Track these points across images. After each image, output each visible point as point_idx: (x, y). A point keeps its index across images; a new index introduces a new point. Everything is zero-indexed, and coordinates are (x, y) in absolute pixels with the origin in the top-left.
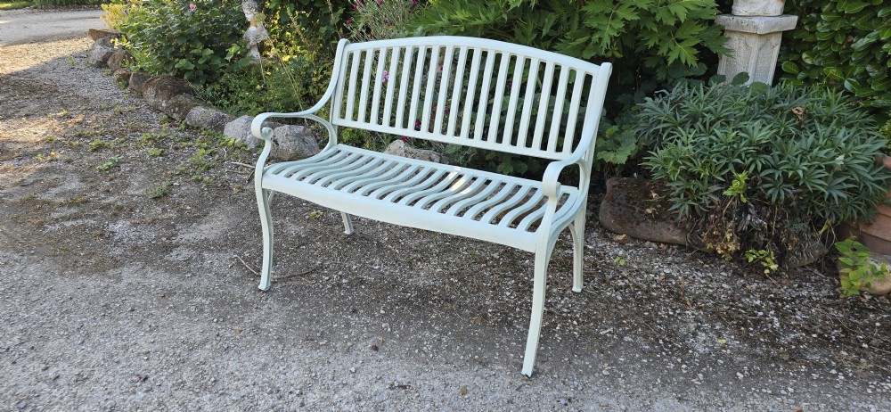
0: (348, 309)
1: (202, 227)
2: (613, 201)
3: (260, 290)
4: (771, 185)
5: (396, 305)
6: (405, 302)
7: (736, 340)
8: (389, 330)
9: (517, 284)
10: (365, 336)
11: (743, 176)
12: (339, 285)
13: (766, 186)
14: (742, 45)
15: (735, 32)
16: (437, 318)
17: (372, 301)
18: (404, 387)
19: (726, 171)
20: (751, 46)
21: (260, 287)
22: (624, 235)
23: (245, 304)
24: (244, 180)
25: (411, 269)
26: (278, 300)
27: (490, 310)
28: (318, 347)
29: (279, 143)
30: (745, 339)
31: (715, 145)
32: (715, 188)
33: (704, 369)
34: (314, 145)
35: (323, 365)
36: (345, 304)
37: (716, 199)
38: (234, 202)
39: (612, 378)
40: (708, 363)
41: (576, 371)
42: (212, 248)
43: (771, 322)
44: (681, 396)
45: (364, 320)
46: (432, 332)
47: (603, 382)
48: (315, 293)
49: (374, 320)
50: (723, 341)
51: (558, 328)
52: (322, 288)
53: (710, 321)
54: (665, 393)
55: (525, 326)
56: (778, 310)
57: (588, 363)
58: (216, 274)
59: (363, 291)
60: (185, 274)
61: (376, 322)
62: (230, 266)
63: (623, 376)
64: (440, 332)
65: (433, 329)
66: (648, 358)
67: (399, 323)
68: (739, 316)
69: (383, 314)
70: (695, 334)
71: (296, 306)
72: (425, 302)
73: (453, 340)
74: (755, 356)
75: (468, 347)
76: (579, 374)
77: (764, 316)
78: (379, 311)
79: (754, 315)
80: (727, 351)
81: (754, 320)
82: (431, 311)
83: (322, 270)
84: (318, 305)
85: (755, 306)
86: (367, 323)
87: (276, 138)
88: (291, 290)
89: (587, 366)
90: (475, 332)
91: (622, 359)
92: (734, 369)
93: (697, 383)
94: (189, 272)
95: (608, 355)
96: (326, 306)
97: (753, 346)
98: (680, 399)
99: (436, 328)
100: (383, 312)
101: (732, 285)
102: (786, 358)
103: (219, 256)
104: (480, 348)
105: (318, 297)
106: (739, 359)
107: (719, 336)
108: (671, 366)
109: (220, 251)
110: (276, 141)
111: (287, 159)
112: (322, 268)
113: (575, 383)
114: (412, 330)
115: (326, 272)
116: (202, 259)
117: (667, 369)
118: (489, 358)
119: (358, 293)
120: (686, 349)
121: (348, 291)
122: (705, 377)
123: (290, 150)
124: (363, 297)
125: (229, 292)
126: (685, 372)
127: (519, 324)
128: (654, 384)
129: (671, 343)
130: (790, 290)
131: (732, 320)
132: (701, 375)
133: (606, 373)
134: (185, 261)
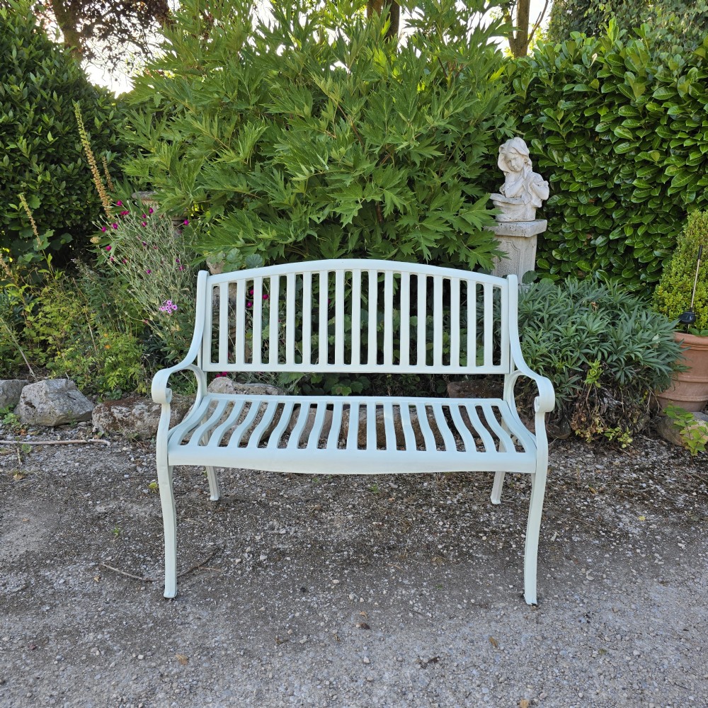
0: (294, 591)
3: (167, 599)
4: (616, 369)
5: (343, 569)
6: (348, 562)
7: (650, 514)
9: (438, 510)
10: (340, 616)
11: (596, 364)
12: (260, 564)
13: (614, 370)
14: (510, 247)
15: (502, 236)
16: (397, 571)
17: (313, 572)
18: (435, 660)
19: (580, 363)
20: (519, 247)
21: (166, 594)
23: (162, 623)
24: (15, 462)
25: (322, 523)
26: (200, 605)
27: (440, 547)
28: (300, 648)
29: (36, 405)
30: (655, 511)
31: (561, 340)
32: (575, 378)
33: (654, 548)
34: (83, 399)
35: (327, 667)
36: (285, 585)
37: (578, 388)
38: (25, 493)
39: (598, 581)
40: (650, 542)
41: (566, 584)
42: (48, 562)
43: (658, 491)
44: (660, 580)
45: (323, 597)
46: (406, 588)
47: (596, 588)
48: (238, 583)
49: (334, 594)
50: (642, 518)
51: (514, 546)
52: (242, 574)
53: (618, 502)
54: (648, 582)
55: (484, 553)
56: (652, 478)
57: (568, 573)
58: (84, 595)
59: (293, 563)
60: (39, 608)
61: (338, 595)
62: (96, 579)
63: (605, 576)
64: (414, 586)
65: (404, 584)
66: (607, 552)
67: (365, 589)
68: (634, 491)
69: (338, 584)
70: (618, 518)
71: (229, 605)
72: (370, 557)
73: (434, 590)
74: (674, 524)
75: (455, 593)
76: (571, 587)
77: (648, 486)
78: (330, 582)
79: (642, 488)
80: (654, 526)
81: (646, 492)
82: (384, 565)
83: (223, 552)
84: (256, 596)
85: (636, 480)
86: (331, 600)
87: (27, 400)
88: (206, 587)
89: (570, 576)
90: (446, 575)
91: (590, 560)
92: (672, 541)
93: (660, 563)
94: (43, 603)
95: (576, 560)
96: (265, 594)
97: (666, 516)
98: (662, 582)
99: (406, 582)
100: (336, 581)
101: (602, 464)
102: (696, 519)
103: (68, 570)
104: (467, 591)
105: (247, 586)
106: (667, 530)
107: (636, 514)
108: (630, 554)
109: (63, 563)
110: (29, 404)
111: (53, 424)
112: (219, 549)
113: (576, 597)
114: (385, 592)
115: (228, 553)
116: (47, 581)
117: (630, 558)
118: (484, 597)
119: (289, 567)
120: (625, 534)
121: (275, 568)
122: (661, 555)
123: (57, 411)
124: (299, 571)
125: (125, 614)
126: (644, 556)
127: (477, 553)
128: (633, 576)
129: (610, 532)
130: (643, 459)
131: (632, 496)
132: (656, 555)
133: (591, 578)
134: (23, 590)
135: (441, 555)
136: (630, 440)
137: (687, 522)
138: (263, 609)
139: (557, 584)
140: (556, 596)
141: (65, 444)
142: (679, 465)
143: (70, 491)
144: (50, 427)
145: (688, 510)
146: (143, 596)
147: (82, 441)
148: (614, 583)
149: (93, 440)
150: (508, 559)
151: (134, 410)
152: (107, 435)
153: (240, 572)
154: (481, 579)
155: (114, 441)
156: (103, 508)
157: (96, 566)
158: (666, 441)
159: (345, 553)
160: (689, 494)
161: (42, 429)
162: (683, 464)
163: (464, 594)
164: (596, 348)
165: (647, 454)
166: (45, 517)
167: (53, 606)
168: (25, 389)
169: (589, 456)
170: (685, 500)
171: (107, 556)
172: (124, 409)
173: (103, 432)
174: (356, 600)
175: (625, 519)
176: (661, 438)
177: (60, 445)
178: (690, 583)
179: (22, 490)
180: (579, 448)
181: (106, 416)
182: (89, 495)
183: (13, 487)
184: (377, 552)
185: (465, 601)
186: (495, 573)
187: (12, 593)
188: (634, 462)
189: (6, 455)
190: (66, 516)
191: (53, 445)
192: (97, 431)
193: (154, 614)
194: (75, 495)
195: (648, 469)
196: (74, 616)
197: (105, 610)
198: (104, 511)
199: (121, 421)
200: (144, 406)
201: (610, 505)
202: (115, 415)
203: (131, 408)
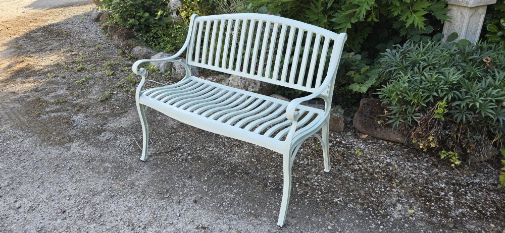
0: (187, 176)
1: (122, 119)
2: (362, 113)
4: (458, 111)
5: (216, 174)
6: (222, 173)
8: (206, 190)
10: (192, 193)
11: (443, 104)
12: (186, 160)
14: (459, 14)
15: (455, 5)
16: (237, 184)
17: (202, 171)
18: (205, 228)
20: (464, 14)
21: (141, 159)
22: (367, 135)
23: (131, 168)
25: (231, 151)
26: (150, 167)
27: (270, 181)
28: (163, 199)
30: (427, 210)
31: (423, 83)
33: (395, 230)
35: (163, 210)
36: (186, 172)
40: (397, 226)
41: (312, 225)
42: (123, 133)
45: (194, 183)
46: (231, 194)
48: (171, 164)
49: (200, 183)
50: (412, 211)
52: (176, 161)
53: (408, 197)
56: (455, 191)
57: (320, 220)
58: (121, 149)
59: (199, 164)
60: (104, 148)
61: (200, 185)
62: (129, 144)
63: (339, 230)
64: (236, 194)
65: (233, 191)
66: (360, 219)
67: (214, 186)
68: (428, 195)
70: (395, 205)
71: (159, 171)
72: (233, 174)
73: (242, 199)
74: (430, 223)
75: (250, 204)
76: (313, 227)
77: (445, 195)
78: (204, 178)
79: (438, 195)
80: (413, 219)
81: (437, 198)
82: (234, 180)
83: (180, 150)
84: (171, 172)
85: (441, 188)
86: (196, 185)
87: (175, 66)
88: (159, 161)
89: (319, 222)
90: (257, 195)
91: (343, 219)
94: (107, 147)
95: (334, 216)
96: (175, 172)
97: (431, 216)
99: (235, 191)
100: (206, 179)
101: (429, 172)
102: (451, 226)
103: (126, 138)
104: (257, 206)
105: (172, 167)
106: (420, 224)
107: (411, 208)
108: (373, 226)
109: (127, 135)
110: (175, 68)
112: (180, 148)
116: (116, 139)
117: (370, 228)
118: (261, 212)
119: (195, 165)
120: (386, 215)
121: (190, 164)
124: (198, 168)
125: (124, 160)
126: (381, 231)
129: (377, 210)
131: (422, 197)
133: (330, 228)
134: (106, 140)
135: (266, 185)
136: (458, 163)
137: (443, 225)
142: (491, 190)
159: (225, 168)
160: (472, 210)
163: (253, 207)
164: (444, 93)
169: (426, 164)
170: (461, 213)
175: (399, 208)
184: (238, 173)
185: (250, 210)
187: (103, 140)
188: (457, 178)
195: (461, 185)
196: (110, 155)
201: (399, 196)
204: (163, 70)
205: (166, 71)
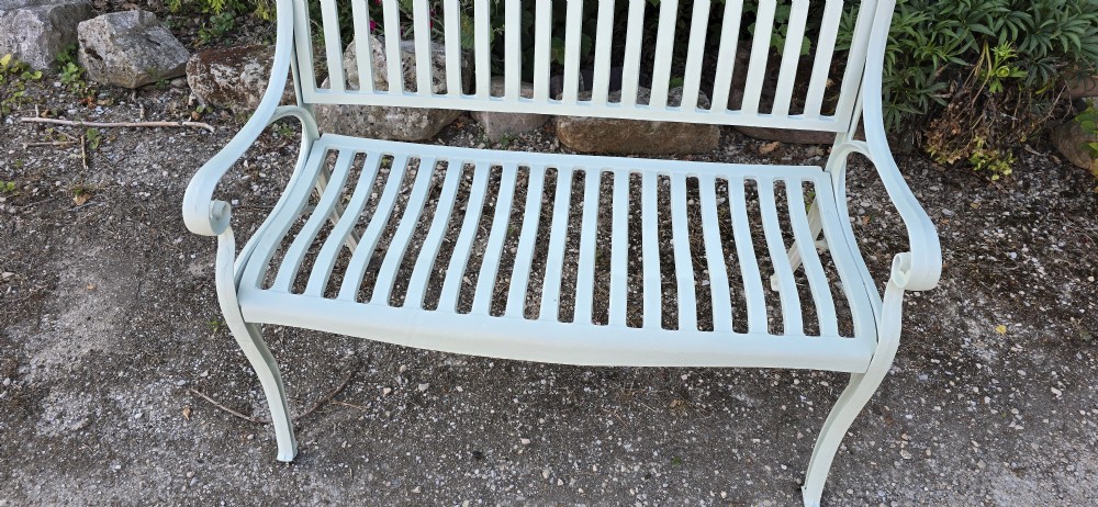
0: (464, 455)
1: (69, 319)
3: (283, 464)
5: (538, 415)
7: (1014, 320)
8: (560, 482)
12: (417, 398)
16: (617, 422)
17: (494, 417)
21: (280, 457)
22: (775, 144)
26: (329, 473)
29: (102, 55)
33: (1012, 395)
34: (172, 44)
36: (451, 443)
38: (91, 232)
39: (918, 460)
40: (1009, 381)
41: (868, 465)
42: (121, 374)
43: (1034, 270)
44: (1014, 464)
45: (505, 471)
46: (628, 462)
47: (913, 475)
48: (386, 434)
49: (521, 465)
50: (1001, 329)
51: (796, 382)
52: (391, 418)
53: (969, 293)
54: (995, 466)
55: (750, 393)
56: (1027, 240)
57: (873, 443)
58: (170, 443)
59: (466, 398)
60: (106, 465)
61: (528, 469)
62: (185, 413)
63: (929, 453)
64: (640, 456)
65: (624, 451)
66: (938, 399)
67: (566, 457)
68: (996, 271)
69: (529, 445)
70: (964, 326)
71: (370, 477)
72: (579, 393)
73: (668, 467)
74: (1051, 345)
75: (698, 474)
76: (876, 473)
77: (1020, 258)
78: (517, 441)
79: (1010, 263)
80: (1018, 348)
81: (1014, 273)
82: (599, 411)
83: (367, 369)
84: (407, 461)
85: (1002, 243)
86: (515, 477)
87: (88, 45)
88: (339, 440)
89: (875, 449)
90: (689, 437)
91: (909, 417)
92: (1044, 382)
93: (1019, 427)
94: (112, 456)
95: (888, 416)
96: (423, 458)
97: (1039, 326)
98: (1016, 470)
99: (628, 447)
100: (525, 441)
101: (951, 207)
102: (1087, 338)
103: (148, 391)
104: (717, 472)
105: (397, 442)
106: (1038, 357)
107: (992, 319)
108: (972, 406)
109: (141, 377)
110: (91, 51)
111: (133, 86)
112: (361, 363)
113: (881, 494)
114: (595, 469)
115: (374, 371)
116: (119, 411)
117: (972, 415)
118: (742, 487)
119: (459, 407)
120: (971, 362)
121: (440, 409)
122: (1021, 412)
123: (133, 68)
124: (474, 414)
125: (224, 484)
126: (994, 412)
127: (739, 392)
128: (972, 453)
129: (948, 358)
130: (1020, 195)
131: (992, 282)
132: (1015, 411)
133: (906, 455)
134: (85, 428)
135: (684, 395)
136: (1009, 171)
137: (1072, 340)
138: (417, 490)
139: (854, 463)
140: (850, 492)
141: (151, 128)
142: (1074, 212)
143: (154, 232)
144: (129, 91)
145: (1077, 316)
146: (251, 451)
147: (174, 124)
148: (941, 465)
149: (187, 123)
150: (784, 407)
151: (243, 75)
152: (209, 110)
153: (388, 414)
154: (740, 448)
155: (221, 123)
156: (200, 267)
157: (186, 386)
158: (1061, 156)
159: (543, 382)
160: (1083, 278)
161: (119, 94)
162: (1081, 211)
163: (712, 478)
164: (1001, 22)
165: (1027, 186)
166: (119, 282)
167: (126, 463)
168: (82, 26)
169: (934, 188)
170: (1075, 293)
171: (203, 367)
172: (229, 71)
173: (204, 106)
174: (551, 481)
175: (976, 331)
176: (1054, 150)
177: (144, 128)
178: (1059, 474)
179: (88, 224)
180: (921, 169)
181: (204, 81)
182: (179, 240)
183: (75, 218)
184: (589, 384)
185: (712, 494)
186: (763, 437)
187: (71, 432)
188: (1004, 202)
189: (65, 148)
190: (148, 283)
191: (133, 129)
192: (196, 103)
193: (265, 489)
194: (161, 239)
195: (1024, 220)
196: (154, 484)
197: (197, 475)
198: (200, 273)
199: (227, 90)
200: (257, 66)
201: (955, 299)
202: (217, 80)
203: (240, 70)
204: (41, 64)
205: (57, 66)
